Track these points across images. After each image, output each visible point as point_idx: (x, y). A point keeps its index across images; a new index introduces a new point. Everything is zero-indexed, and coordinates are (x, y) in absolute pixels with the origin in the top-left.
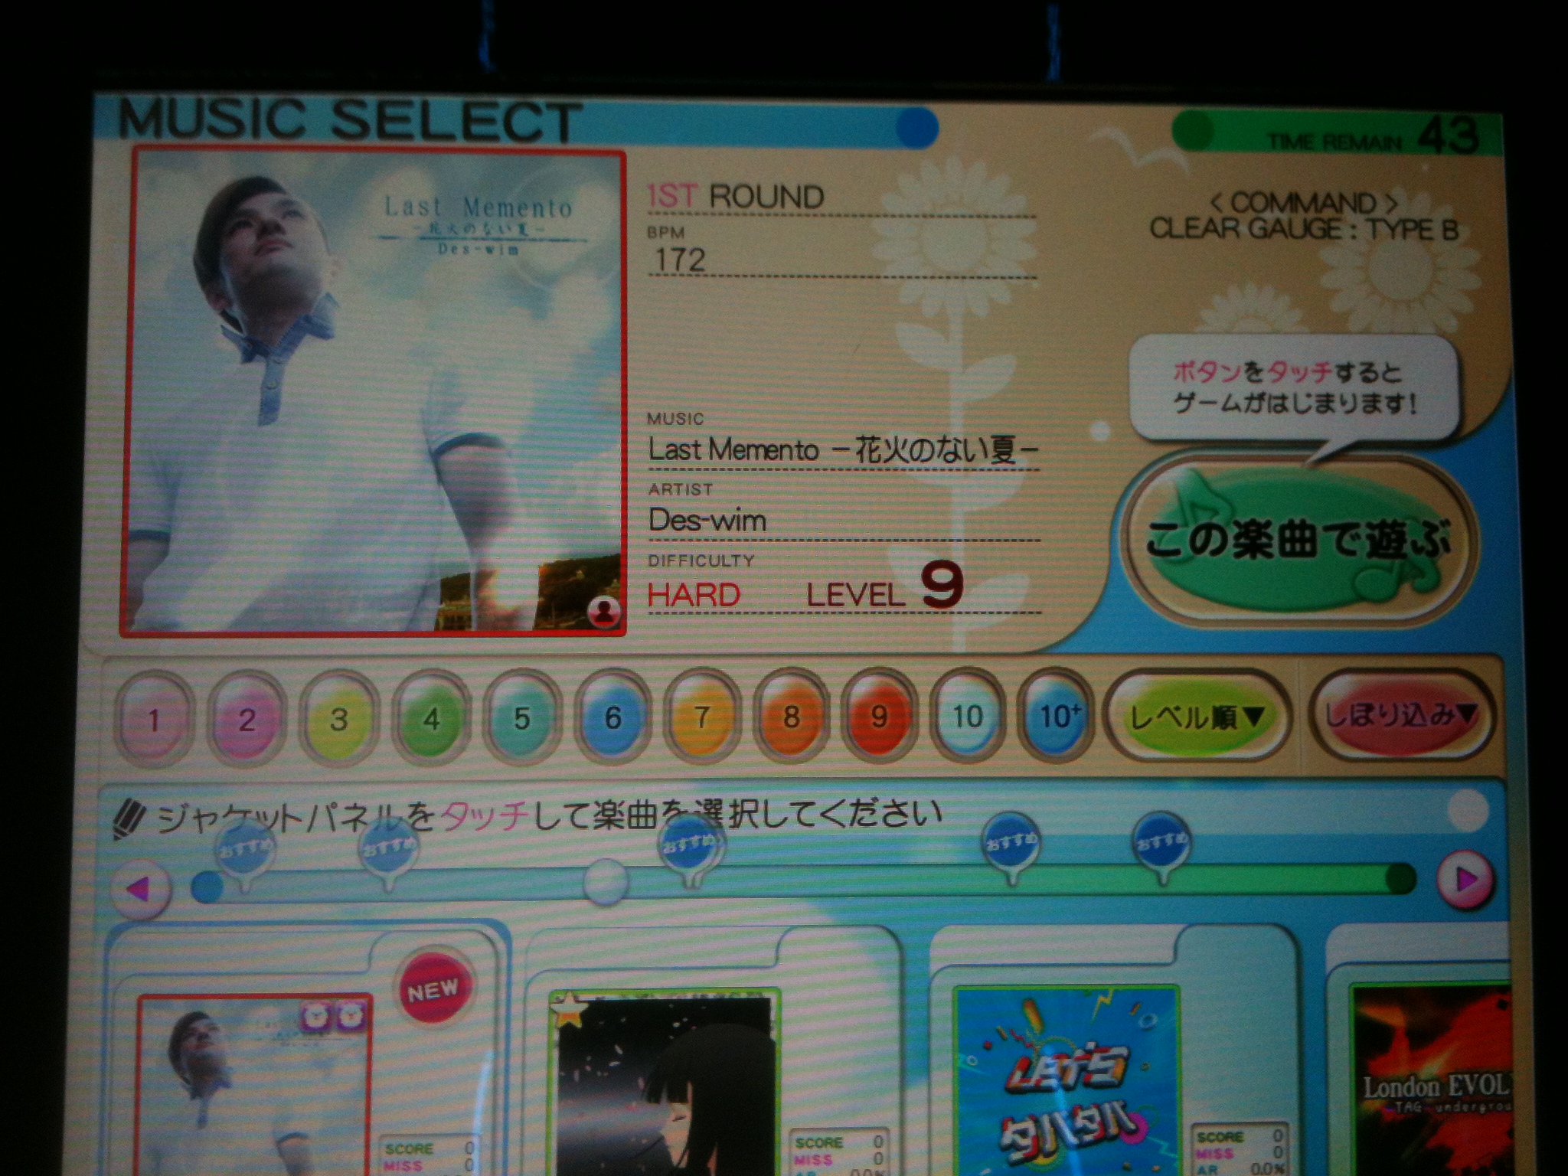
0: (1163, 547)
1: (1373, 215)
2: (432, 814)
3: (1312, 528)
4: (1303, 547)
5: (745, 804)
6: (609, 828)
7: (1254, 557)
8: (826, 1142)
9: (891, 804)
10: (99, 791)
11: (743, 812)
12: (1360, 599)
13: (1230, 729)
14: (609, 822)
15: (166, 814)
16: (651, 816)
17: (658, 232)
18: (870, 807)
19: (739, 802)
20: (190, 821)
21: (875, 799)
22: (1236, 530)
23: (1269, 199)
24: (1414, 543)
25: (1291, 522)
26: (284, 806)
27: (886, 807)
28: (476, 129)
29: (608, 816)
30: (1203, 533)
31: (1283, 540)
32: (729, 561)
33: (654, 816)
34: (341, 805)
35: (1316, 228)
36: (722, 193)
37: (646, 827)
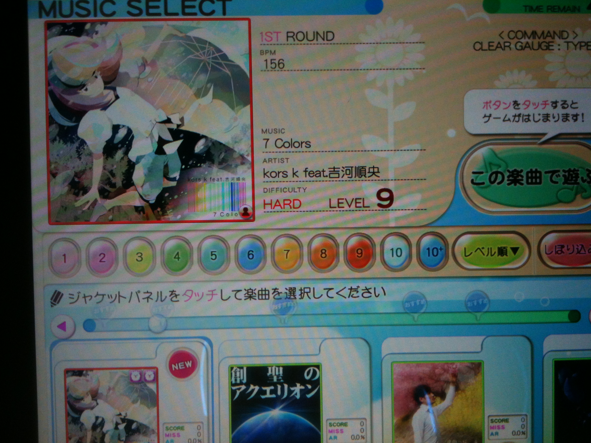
0: (478, 181)
1: (568, 40)
2: (179, 295)
3: (540, 173)
4: (536, 180)
5: (305, 289)
6: (250, 300)
7: (515, 185)
8: (341, 424)
9: (365, 288)
10: (44, 287)
11: (304, 292)
12: (560, 201)
13: (505, 256)
14: (250, 297)
15: (71, 296)
16: (267, 295)
17: (265, 52)
18: (356, 290)
19: (303, 289)
20: (81, 300)
21: (358, 287)
22: (508, 174)
23: (524, 33)
24: (582, 178)
25: (531, 170)
26: (119, 292)
27: (363, 290)
28: (187, 10)
29: (250, 295)
30: (494, 175)
31: (528, 178)
32: (297, 190)
33: (269, 295)
34: (142, 291)
35: (543, 46)
36: (291, 35)
37: (265, 299)
